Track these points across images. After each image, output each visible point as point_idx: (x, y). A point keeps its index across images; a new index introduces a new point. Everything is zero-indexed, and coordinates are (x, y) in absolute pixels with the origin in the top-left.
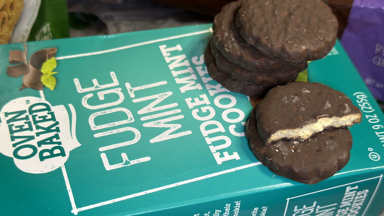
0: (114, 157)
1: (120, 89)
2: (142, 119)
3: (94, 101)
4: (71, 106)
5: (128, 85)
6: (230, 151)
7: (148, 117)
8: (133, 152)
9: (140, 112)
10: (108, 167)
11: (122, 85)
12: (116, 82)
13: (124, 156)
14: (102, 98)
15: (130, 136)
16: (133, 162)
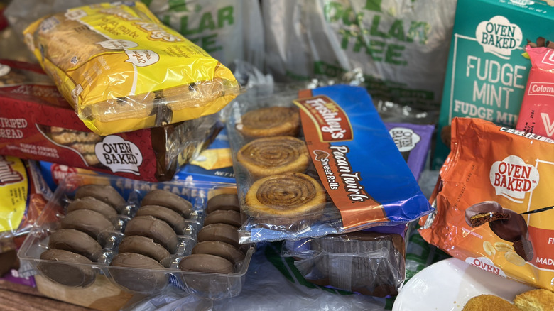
0: (474, 62)
1: (511, 85)
2: (489, 85)
3: (507, 70)
4: (508, 58)
5: (512, 90)
6: (460, 109)
7: (489, 88)
8: (473, 71)
9: (493, 87)
10: (470, 57)
11: (512, 87)
12: (515, 85)
13: (473, 67)
14: (508, 74)
15: (482, 74)
16: (468, 69)
